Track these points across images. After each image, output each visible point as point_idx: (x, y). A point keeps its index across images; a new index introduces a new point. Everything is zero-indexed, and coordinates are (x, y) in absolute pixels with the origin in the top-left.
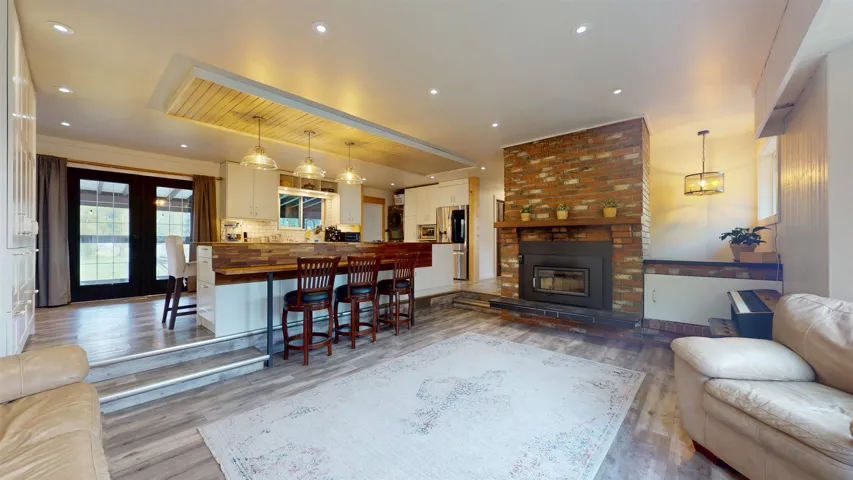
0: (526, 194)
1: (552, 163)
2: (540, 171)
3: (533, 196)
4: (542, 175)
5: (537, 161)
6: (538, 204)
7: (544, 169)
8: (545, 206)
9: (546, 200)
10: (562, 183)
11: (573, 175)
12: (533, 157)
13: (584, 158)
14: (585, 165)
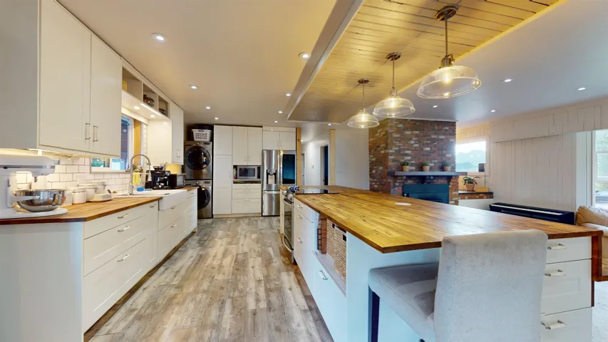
0: (402, 152)
1: (417, 136)
2: (411, 139)
3: (407, 155)
4: (412, 142)
5: (410, 133)
6: (409, 160)
7: (413, 139)
8: (413, 162)
9: (414, 158)
10: (422, 149)
11: (428, 145)
12: (406, 129)
13: (433, 136)
14: (434, 141)
